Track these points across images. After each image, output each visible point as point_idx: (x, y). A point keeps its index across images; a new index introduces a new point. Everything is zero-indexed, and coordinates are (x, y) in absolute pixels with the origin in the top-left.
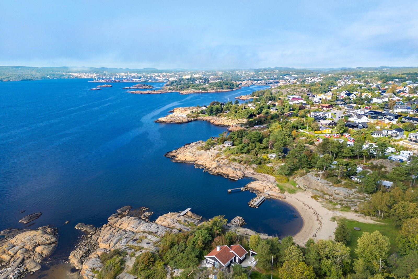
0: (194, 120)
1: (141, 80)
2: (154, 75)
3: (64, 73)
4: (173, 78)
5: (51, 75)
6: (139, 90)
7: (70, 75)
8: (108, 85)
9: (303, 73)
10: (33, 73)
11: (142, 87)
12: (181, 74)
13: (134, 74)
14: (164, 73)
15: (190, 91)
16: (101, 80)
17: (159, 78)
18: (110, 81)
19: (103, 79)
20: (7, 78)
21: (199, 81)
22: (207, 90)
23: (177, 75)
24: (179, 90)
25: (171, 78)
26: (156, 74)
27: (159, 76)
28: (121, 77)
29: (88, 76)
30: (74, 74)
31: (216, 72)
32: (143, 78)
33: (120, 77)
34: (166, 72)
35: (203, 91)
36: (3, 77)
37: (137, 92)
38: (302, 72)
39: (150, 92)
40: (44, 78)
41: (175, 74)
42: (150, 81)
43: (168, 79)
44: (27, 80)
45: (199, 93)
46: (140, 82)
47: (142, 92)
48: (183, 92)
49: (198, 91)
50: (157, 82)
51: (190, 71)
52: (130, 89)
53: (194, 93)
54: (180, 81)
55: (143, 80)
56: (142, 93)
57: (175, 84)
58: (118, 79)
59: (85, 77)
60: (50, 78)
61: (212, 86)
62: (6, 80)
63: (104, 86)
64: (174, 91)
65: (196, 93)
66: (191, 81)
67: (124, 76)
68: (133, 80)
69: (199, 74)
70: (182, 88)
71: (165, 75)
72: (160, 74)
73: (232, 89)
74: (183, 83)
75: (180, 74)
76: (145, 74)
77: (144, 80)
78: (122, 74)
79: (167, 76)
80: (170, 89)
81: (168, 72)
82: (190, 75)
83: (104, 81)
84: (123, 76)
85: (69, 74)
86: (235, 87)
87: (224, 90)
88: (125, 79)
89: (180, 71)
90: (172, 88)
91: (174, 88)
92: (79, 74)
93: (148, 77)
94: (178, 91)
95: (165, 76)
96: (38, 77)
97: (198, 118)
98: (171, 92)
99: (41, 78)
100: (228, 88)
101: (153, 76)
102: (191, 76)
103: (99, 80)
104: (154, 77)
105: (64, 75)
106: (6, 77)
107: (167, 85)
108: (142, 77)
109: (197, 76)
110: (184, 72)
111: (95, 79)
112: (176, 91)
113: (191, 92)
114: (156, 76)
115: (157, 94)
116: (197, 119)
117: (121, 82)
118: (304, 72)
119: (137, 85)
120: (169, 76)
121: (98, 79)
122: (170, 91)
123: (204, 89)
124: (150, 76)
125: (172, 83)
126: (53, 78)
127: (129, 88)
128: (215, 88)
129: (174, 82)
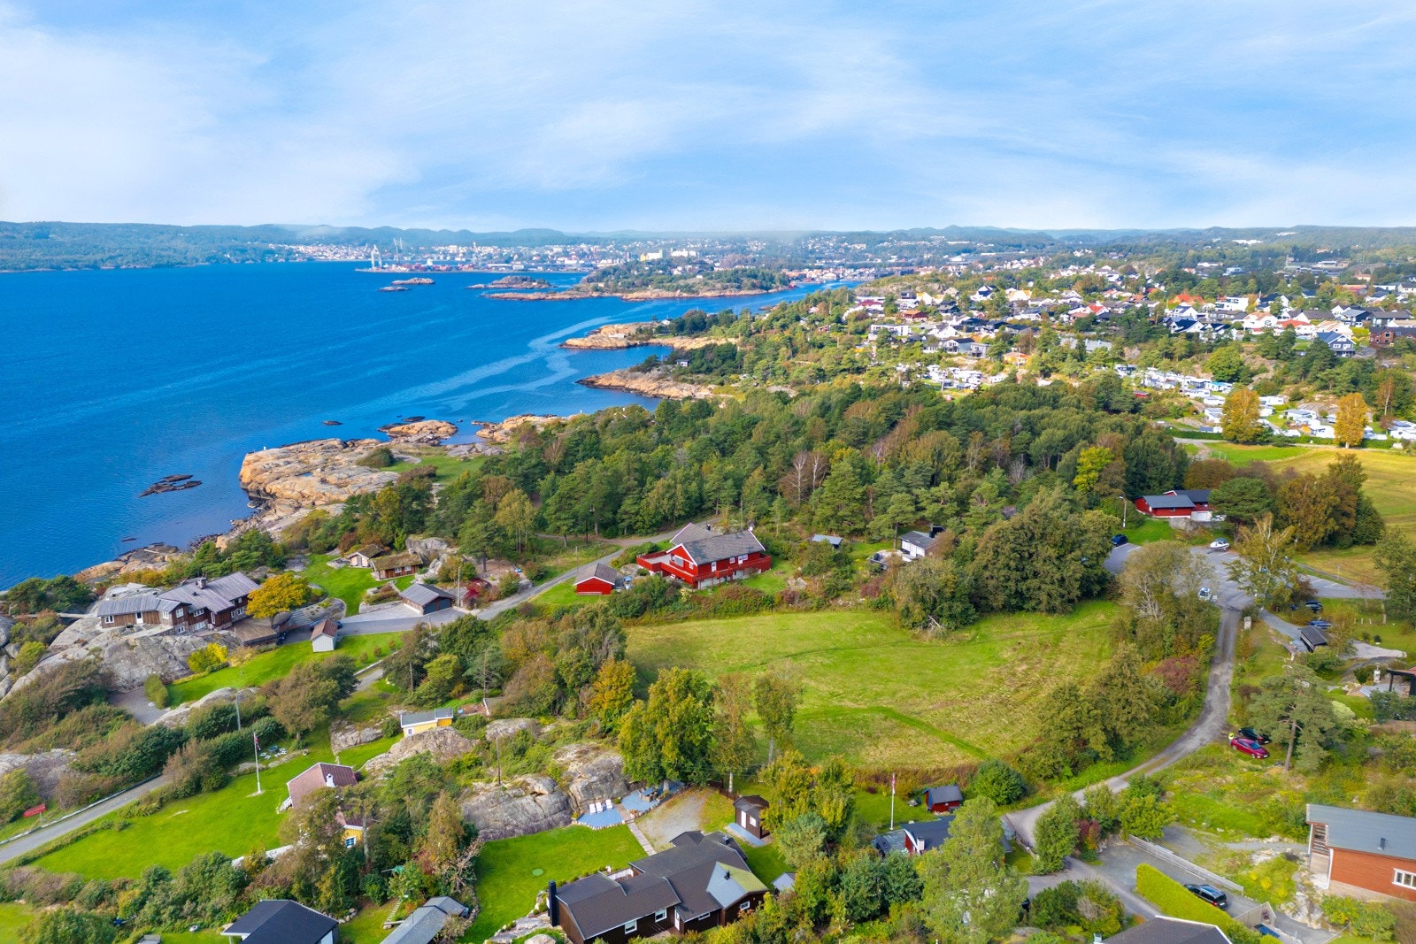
0: (642, 345)
1: (514, 267)
2: (552, 250)
3: (272, 246)
4: (610, 261)
5: (235, 250)
6: (514, 291)
7: (290, 252)
8: (424, 280)
9: (1020, 246)
10: (179, 244)
11: (518, 286)
12: (636, 247)
13: (489, 250)
14: (583, 246)
15: (650, 293)
16: (394, 266)
17: (567, 262)
18: (422, 269)
19: (398, 264)
20: (111, 258)
21: (684, 269)
22: (697, 292)
23: (623, 250)
24: (622, 291)
25: (603, 261)
26: (557, 249)
27: (567, 255)
28: (448, 258)
29: (347, 254)
30: (302, 248)
31: (746, 242)
32: (517, 260)
33: (445, 258)
34: (588, 241)
35: (685, 295)
36: (98, 257)
37: (507, 295)
38: (1017, 242)
39: (543, 296)
40: (214, 261)
41: (617, 247)
42: (541, 269)
43: (593, 263)
44: (170, 265)
45: (674, 298)
46: (511, 271)
47: (521, 295)
48: (630, 296)
49: (670, 294)
50: (563, 271)
51: (665, 240)
52: (486, 289)
53: (658, 299)
54: (629, 270)
55: (518, 266)
56: (522, 299)
57: (613, 278)
58: (443, 264)
59: (337, 258)
60: (232, 259)
61: (711, 282)
62: (108, 266)
63: (411, 281)
64: (606, 294)
65: (667, 298)
66: (659, 269)
67: (458, 253)
68: (490, 265)
69: (688, 250)
70: (631, 286)
71: (586, 250)
72: (570, 249)
73: (767, 289)
74: (636, 273)
75: (632, 249)
76: (522, 249)
77: (522, 267)
78: (452, 249)
79: (591, 253)
80: (597, 289)
81: (595, 243)
82: (661, 252)
83: (403, 269)
84: (454, 255)
85: (287, 247)
86: (778, 284)
87: (742, 292)
88: (463, 263)
89: (633, 240)
90: (601, 285)
91: (606, 285)
92: (316, 248)
93: (534, 258)
94: (618, 294)
95: (585, 254)
96: (198, 257)
97: (652, 341)
98: (599, 297)
99: (208, 260)
100: (754, 286)
101: (547, 256)
102: (665, 254)
103: (386, 266)
104: (553, 257)
105: (272, 252)
106: (107, 255)
107: (590, 280)
108: (516, 257)
109: (685, 253)
110: (645, 241)
111: (377, 264)
112: (614, 294)
113: (654, 296)
114: (558, 255)
115: (562, 300)
116: (647, 344)
117: (454, 271)
118: (1024, 243)
119: (503, 280)
120: (598, 254)
121: (384, 264)
122: (595, 294)
123: (689, 288)
124: (539, 255)
125: (605, 273)
126: (243, 261)
127: (482, 286)
128: (719, 286)
129: (612, 271)
